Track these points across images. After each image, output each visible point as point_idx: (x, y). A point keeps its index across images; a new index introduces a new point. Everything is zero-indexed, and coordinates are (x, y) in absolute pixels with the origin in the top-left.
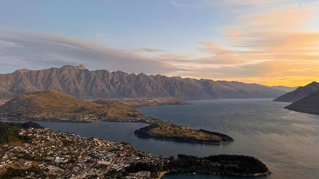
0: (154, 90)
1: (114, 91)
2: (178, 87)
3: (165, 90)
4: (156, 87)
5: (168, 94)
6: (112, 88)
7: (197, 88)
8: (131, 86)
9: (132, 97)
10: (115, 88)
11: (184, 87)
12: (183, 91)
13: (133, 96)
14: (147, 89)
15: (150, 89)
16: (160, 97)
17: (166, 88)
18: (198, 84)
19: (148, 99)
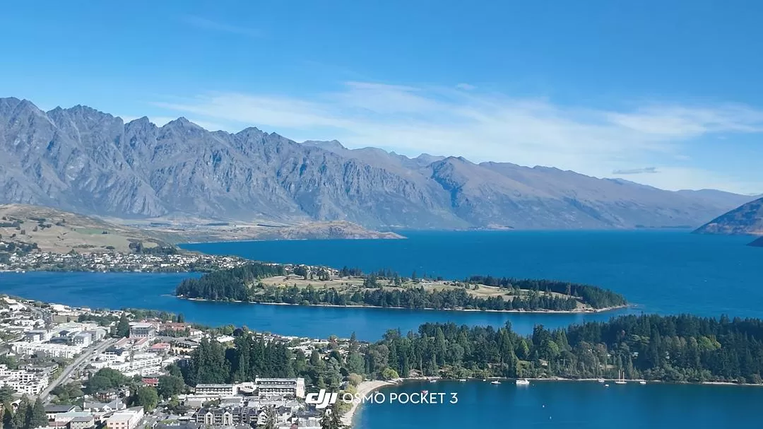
0: (232, 189)
1: (59, 188)
2: (331, 180)
3: (280, 191)
4: (241, 178)
5: (294, 207)
6: (49, 174)
7: (408, 187)
8: (132, 168)
9: (140, 215)
10: (62, 176)
11: (356, 180)
12: (351, 198)
13: (143, 209)
14: (203, 186)
15: (217, 185)
16: (259, 218)
17: (285, 185)
18: (409, 172)
19: (207, 222)
